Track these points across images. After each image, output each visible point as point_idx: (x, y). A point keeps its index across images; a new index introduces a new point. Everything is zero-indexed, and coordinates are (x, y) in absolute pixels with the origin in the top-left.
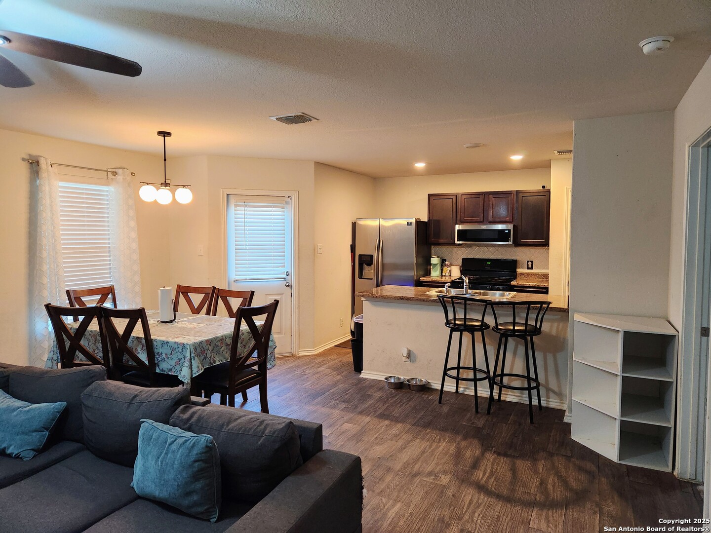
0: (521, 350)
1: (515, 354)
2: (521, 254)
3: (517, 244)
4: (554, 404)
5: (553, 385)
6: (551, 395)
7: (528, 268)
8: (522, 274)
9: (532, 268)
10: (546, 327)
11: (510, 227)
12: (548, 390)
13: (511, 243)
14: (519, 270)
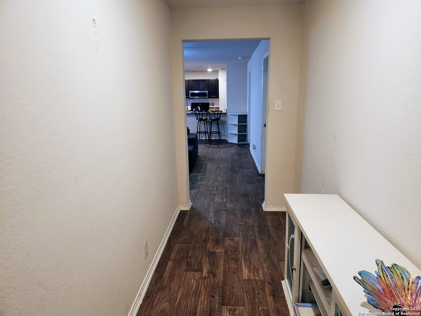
0: (216, 125)
1: (214, 126)
2: (210, 101)
3: (209, 97)
4: (223, 138)
5: (223, 133)
6: (223, 136)
7: (212, 106)
8: (211, 108)
9: (213, 106)
10: (221, 118)
11: (207, 91)
12: (222, 135)
13: (208, 97)
14: (210, 106)
